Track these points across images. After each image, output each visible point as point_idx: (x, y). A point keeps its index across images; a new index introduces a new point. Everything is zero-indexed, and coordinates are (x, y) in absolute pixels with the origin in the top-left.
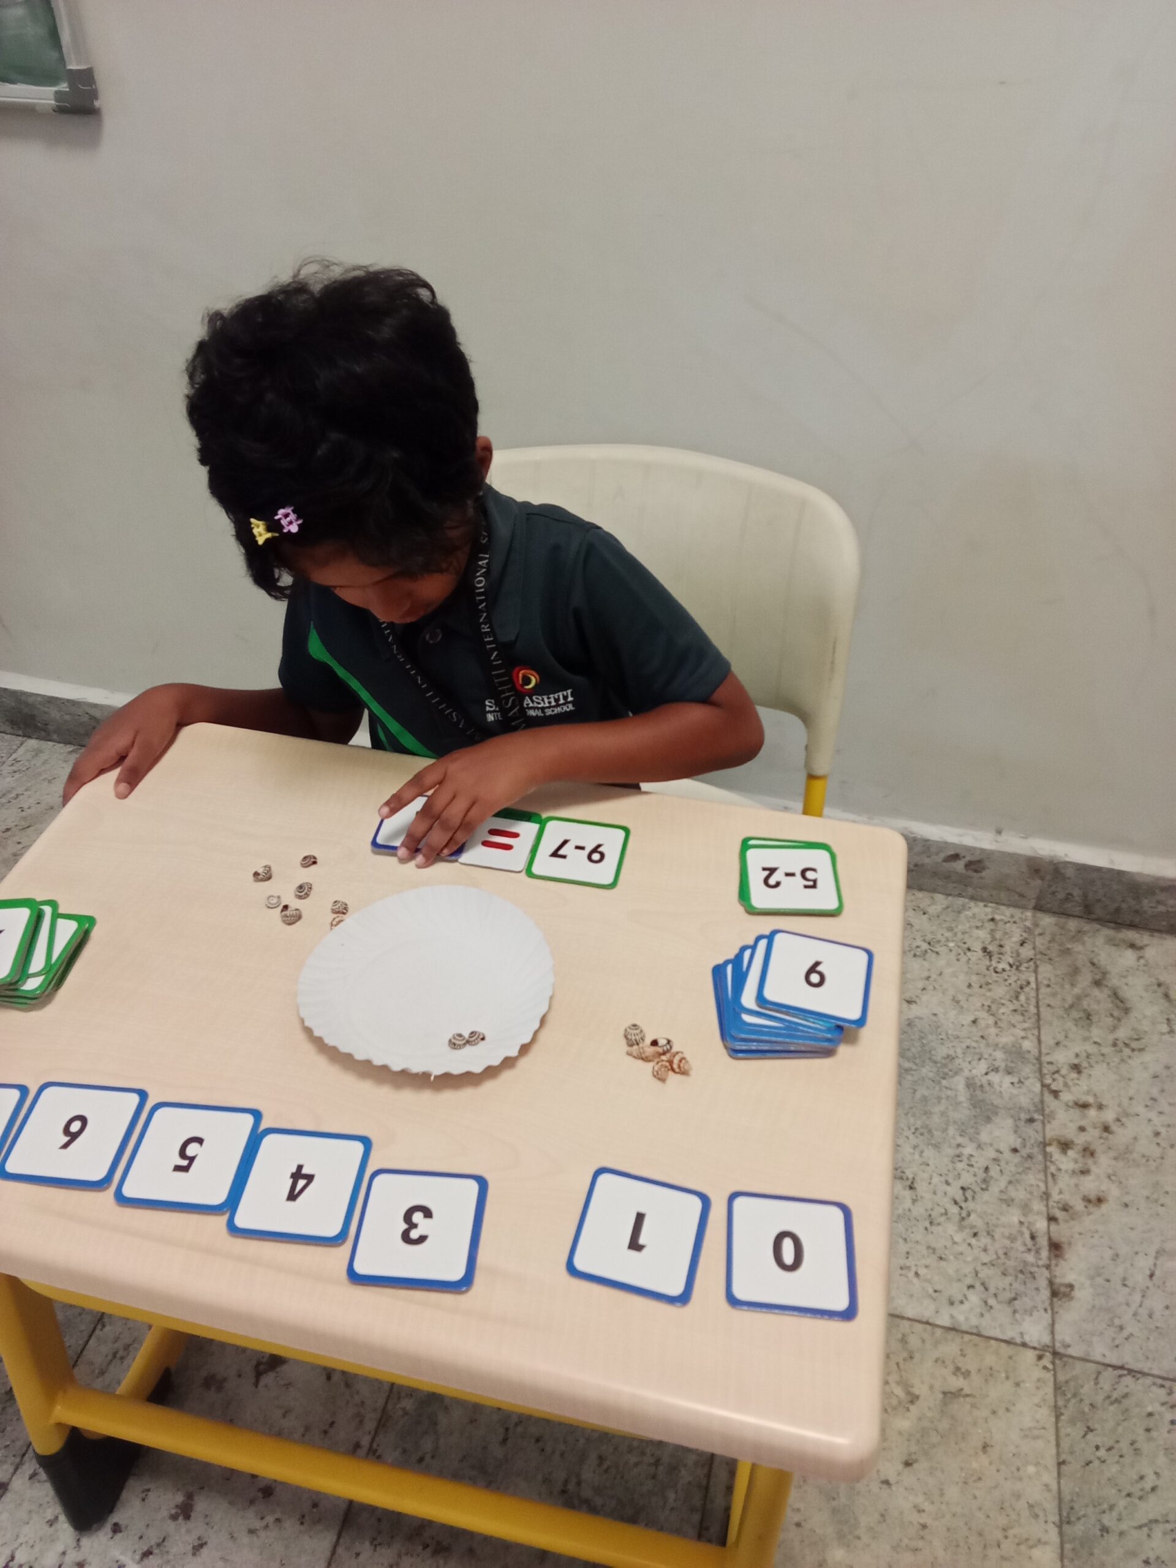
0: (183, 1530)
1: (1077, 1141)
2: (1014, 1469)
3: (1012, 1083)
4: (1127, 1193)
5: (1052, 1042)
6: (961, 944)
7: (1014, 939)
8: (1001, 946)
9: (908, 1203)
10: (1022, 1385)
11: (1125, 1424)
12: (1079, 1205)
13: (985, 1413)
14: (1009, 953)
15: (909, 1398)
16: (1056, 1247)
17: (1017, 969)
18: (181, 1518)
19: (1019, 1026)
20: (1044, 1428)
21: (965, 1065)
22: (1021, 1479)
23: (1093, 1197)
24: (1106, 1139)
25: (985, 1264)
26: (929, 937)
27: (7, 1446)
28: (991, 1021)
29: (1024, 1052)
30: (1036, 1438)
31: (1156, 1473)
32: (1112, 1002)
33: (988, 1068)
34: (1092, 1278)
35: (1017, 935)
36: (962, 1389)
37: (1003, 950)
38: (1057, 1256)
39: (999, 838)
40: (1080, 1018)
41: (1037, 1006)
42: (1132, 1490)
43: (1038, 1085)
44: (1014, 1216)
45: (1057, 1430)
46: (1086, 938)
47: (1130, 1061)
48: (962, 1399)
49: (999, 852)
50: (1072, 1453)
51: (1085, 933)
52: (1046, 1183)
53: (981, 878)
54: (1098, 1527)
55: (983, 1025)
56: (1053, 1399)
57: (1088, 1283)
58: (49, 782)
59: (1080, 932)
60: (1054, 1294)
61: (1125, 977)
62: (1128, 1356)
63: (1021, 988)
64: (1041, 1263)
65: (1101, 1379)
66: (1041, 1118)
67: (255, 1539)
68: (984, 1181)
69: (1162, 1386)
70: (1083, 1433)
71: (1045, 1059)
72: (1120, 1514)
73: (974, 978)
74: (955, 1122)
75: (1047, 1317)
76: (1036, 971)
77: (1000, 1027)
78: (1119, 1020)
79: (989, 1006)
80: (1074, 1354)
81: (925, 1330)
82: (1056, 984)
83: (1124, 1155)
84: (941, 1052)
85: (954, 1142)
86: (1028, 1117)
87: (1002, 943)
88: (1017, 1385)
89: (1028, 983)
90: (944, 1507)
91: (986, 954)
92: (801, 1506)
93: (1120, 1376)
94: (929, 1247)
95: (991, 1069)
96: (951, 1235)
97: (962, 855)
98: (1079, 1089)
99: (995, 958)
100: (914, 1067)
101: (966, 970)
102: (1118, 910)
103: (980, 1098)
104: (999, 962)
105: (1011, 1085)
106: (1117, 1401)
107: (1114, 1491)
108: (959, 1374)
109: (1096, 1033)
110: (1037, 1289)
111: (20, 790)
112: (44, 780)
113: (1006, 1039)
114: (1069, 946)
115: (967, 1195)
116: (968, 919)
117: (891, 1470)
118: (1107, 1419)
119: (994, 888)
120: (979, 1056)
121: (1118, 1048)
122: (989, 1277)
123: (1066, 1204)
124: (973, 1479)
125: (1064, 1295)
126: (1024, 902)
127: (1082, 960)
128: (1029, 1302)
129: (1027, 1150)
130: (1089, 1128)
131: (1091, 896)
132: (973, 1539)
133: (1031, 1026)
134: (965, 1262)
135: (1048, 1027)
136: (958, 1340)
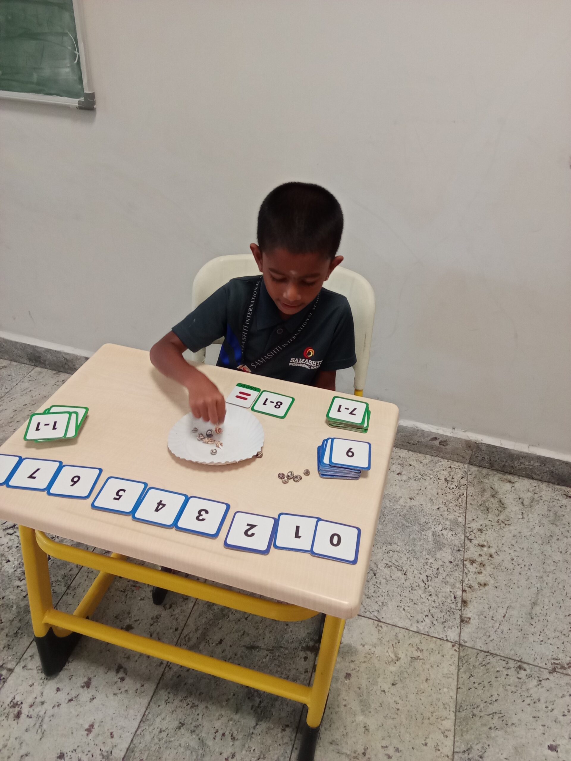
0: (86, 692)
1: (477, 560)
2: (438, 689)
3: (452, 535)
4: (497, 582)
5: (471, 519)
6: (436, 477)
7: (459, 476)
8: (453, 478)
9: (403, 581)
10: (445, 656)
11: (487, 674)
12: (476, 586)
13: (428, 666)
14: (456, 481)
15: (396, 659)
16: (464, 602)
17: (459, 488)
18: (85, 687)
19: (457, 511)
20: (452, 674)
21: (432, 526)
22: (441, 693)
23: (482, 583)
24: (490, 560)
25: (433, 607)
26: (422, 473)
27: (13, 655)
28: (446, 509)
29: (459, 522)
30: (448, 678)
31: (498, 694)
32: (499, 505)
33: (442, 528)
34: (479, 616)
35: (460, 474)
36: (419, 656)
37: (454, 480)
38: (464, 606)
39: (454, 431)
40: (484, 510)
41: (466, 504)
42: (487, 700)
43: (463, 536)
44: (448, 589)
45: (458, 675)
46: (490, 477)
47: (504, 529)
48: (418, 660)
49: (454, 437)
50: (463, 684)
51: (490, 475)
52: (463, 576)
53: (446, 449)
54: (471, 714)
55: (442, 511)
56: (457, 662)
57: (477, 617)
59: (487, 474)
60: (462, 621)
61: (506, 494)
62: (491, 648)
63: (460, 496)
64: (457, 608)
65: (478, 656)
66: (463, 550)
67: (116, 697)
68: (436, 573)
69: (504, 660)
70: (468, 677)
71: (467, 526)
72: (481, 709)
73: (440, 491)
75: (458, 630)
76: (467, 490)
77: (449, 512)
78: (501, 512)
79: (445, 503)
80: (468, 646)
81: (405, 632)
82: (475, 495)
83: (497, 567)
84: (423, 520)
85: (425, 557)
86: (458, 549)
88: (443, 656)
89: (463, 494)
90: (407, 702)
91: (446, 481)
92: (347, 698)
93: (487, 655)
94: (410, 599)
96: (420, 595)
97: (438, 438)
98: (480, 539)
99: (450, 483)
100: (411, 526)
101: (437, 487)
102: (504, 466)
103: (438, 540)
104: (451, 485)
106: (484, 665)
107: (479, 700)
108: (418, 650)
109: (490, 516)
110: (455, 619)
112: (43, 385)
113: (451, 517)
114: (483, 480)
115: (428, 579)
116: (440, 466)
117: (386, 686)
118: (479, 672)
119: (452, 454)
120: (439, 523)
121: (499, 523)
122: (435, 613)
123: (471, 585)
124: (420, 692)
125: (466, 622)
126: (464, 460)
127: (487, 486)
128: (451, 624)
129: (456, 562)
130: (483, 555)
131: (493, 459)
132: (419, 716)
133: (462, 512)
134: (425, 606)
135: (470, 513)
136: (419, 636)
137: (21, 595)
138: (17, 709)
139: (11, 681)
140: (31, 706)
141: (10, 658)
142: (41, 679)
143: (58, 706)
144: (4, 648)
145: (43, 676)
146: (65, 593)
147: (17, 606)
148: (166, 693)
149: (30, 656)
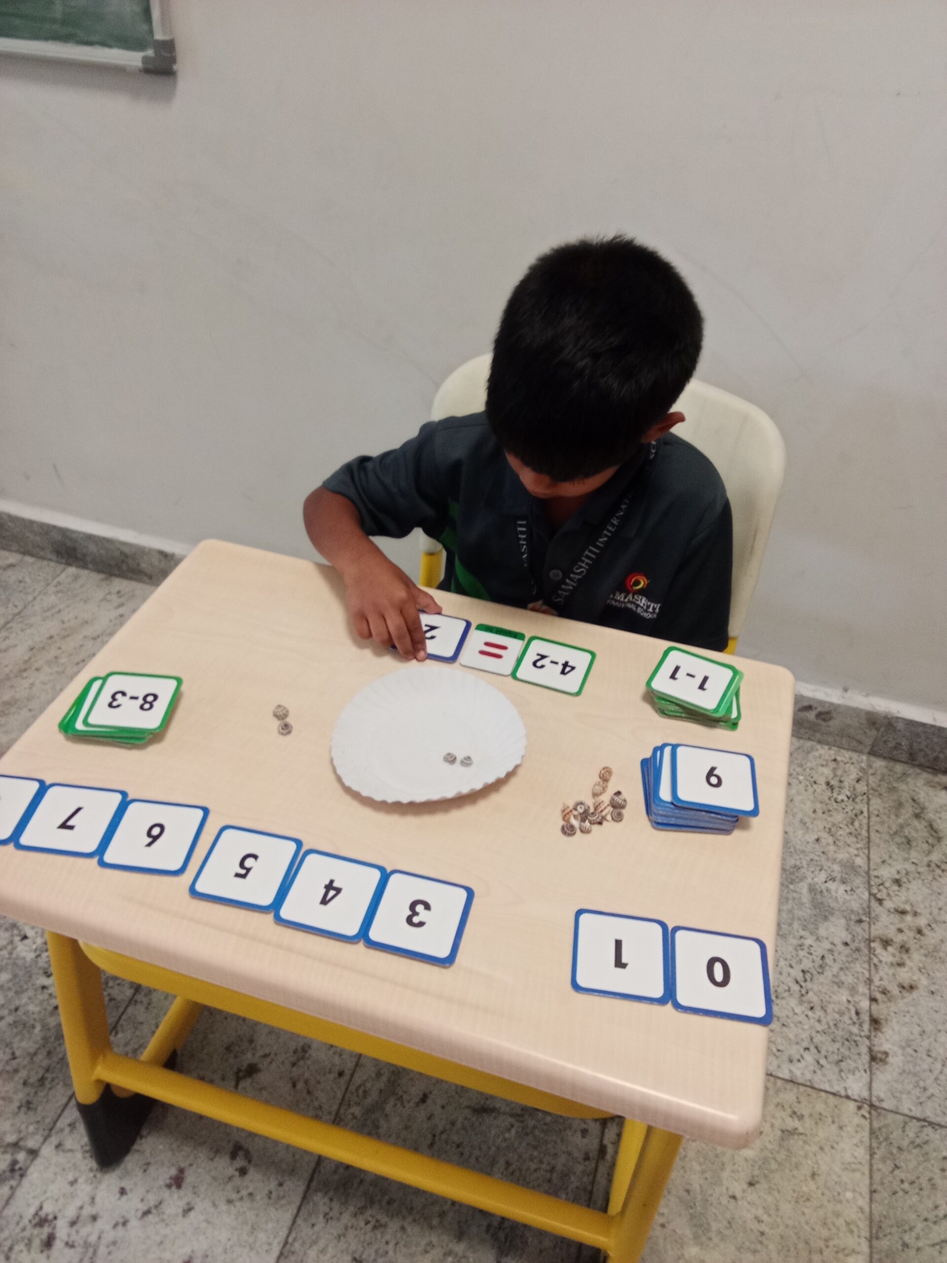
0: (176, 1196)
1: (895, 940)
2: (836, 1194)
3: (846, 891)
4: (934, 983)
5: (879, 860)
6: (808, 778)
8: (841, 781)
10: (845, 1129)
11: (925, 1164)
12: (895, 990)
13: (815, 1148)
14: (847, 787)
16: (875, 1022)
17: (853, 800)
18: (174, 1187)
19: (853, 845)
20: (860, 1163)
21: (809, 874)
22: (841, 1202)
23: (906, 984)
24: (919, 940)
25: (818, 1032)
27: (38, 1122)
28: (831, 840)
29: (856, 867)
30: (854, 1171)
32: (928, 831)
33: (827, 878)
34: (903, 1048)
35: (854, 776)
36: (796, 1129)
37: (843, 785)
38: (876, 1029)
39: (845, 695)
40: (903, 843)
41: (868, 831)
42: (928, 1216)
43: (867, 894)
44: (843, 996)
45: (871, 1165)
46: (909, 780)
47: (940, 880)
48: (796, 1137)
49: (845, 706)
50: (882, 1184)
51: (908, 775)
52: (870, 971)
53: (828, 726)
54: (900, 1243)
55: (824, 844)
56: (869, 1141)
57: (900, 1052)
58: (85, 602)
59: (904, 774)
60: (873, 1059)
61: (940, 812)
62: (929, 1111)
63: (856, 816)
64: (863, 1034)
65: (907, 1128)
66: (868, 920)
67: (232, 1207)
68: (821, 966)
70: (891, 1169)
71: (873, 873)
72: (918, 1234)
73: (818, 806)
74: (799, 919)
75: (866, 1077)
76: (868, 804)
77: (837, 846)
78: (933, 846)
79: (830, 829)
80: (887, 1107)
81: (769, 1081)
82: (885, 814)
83: (932, 953)
84: (790, 862)
85: (797, 934)
86: (857, 918)
87: (842, 779)
88: (841, 1128)
89: (862, 812)
90: (778, 1220)
91: (828, 787)
92: (666, 1212)
95: (829, 878)
96: (792, 1008)
97: (813, 707)
98: (899, 899)
99: (836, 791)
101: (812, 798)
102: (936, 759)
103: (820, 901)
104: (838, 794)
105: (844, 893)
106: (919, 1146)
107: (914, 1216)
108: (794, 1116)
109: (914, 855)
110: (859, 1054)
111: (61, 607)
112: (81, 600)
113: (842, 856)
114: (895, 785)
115: (806, 977)
116: (815, 758)
117: (738, 1188)
118: (911, 1159)
119: (838, 735)
120: (820, 868)
121: (931, 868)
122: (822, 1042)
123: (885, 989)
124: (803, 1199)
125: (881, 1060)
126: (861, 747)
127: (905, 797)
128: (853, 1064)
129: (856, 944)
130: (905, 930)
131: (915, 745)
132: (801, 1246)
133: (862, 846)
134: (803, 1029)
135: (876, 848)
136: (795, 1090)
137: (49, 1004)
138: (46, 1230)
139: (35, 1173)
140: (73, 1224)
141: (31, 1128)
142: (91, 1170)
143: (125, 1224)
144: (19, 1108)
145: (94, 1164)
146: (132, 1001)
147: (43, 1026)
148: (326, 1200)
149: (70, 1125)
